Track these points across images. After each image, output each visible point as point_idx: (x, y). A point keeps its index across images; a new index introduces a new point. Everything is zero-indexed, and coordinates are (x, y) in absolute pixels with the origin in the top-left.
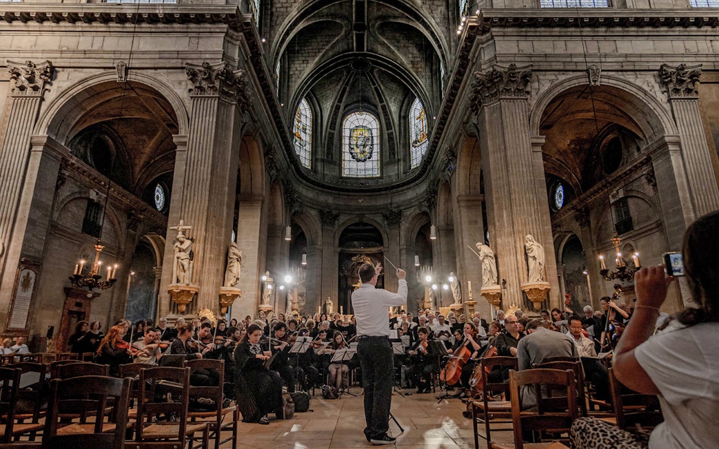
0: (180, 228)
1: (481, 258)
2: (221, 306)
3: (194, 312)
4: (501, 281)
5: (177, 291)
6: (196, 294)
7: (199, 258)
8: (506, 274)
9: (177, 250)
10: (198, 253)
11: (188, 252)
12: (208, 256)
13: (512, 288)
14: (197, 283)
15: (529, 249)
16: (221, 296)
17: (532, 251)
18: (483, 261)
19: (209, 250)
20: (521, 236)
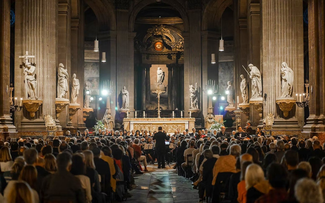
0: (27, 57)
1: (251, 77)
2: (57, 112)
3: (41, 117)
4: (264, 95)
5: (30, 104)
6: (42, 105)
7: (41, 79)
8: (267, 89)
9: (26, 73)
10: (40, 75)
11: (34, 75)
12: (46, 76)
13: (270, 100)
14: (41, 97)
15: (283, 73)
16: (57, 105)
17: (284, 75)
18: (252, 79)
19: (46, 72)
20: (280, 62)
